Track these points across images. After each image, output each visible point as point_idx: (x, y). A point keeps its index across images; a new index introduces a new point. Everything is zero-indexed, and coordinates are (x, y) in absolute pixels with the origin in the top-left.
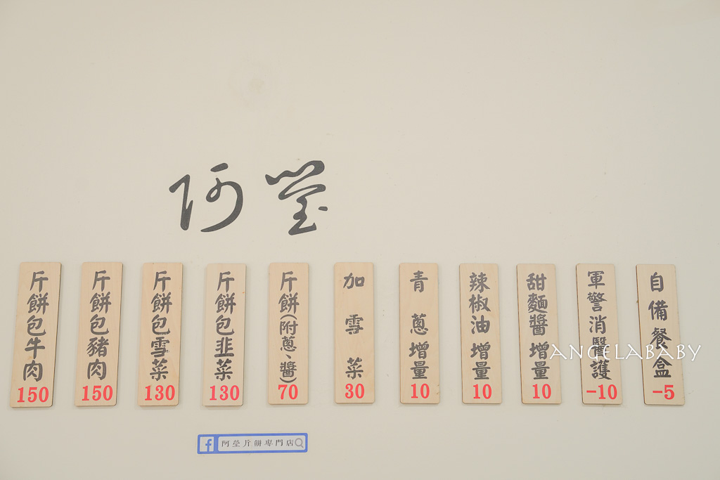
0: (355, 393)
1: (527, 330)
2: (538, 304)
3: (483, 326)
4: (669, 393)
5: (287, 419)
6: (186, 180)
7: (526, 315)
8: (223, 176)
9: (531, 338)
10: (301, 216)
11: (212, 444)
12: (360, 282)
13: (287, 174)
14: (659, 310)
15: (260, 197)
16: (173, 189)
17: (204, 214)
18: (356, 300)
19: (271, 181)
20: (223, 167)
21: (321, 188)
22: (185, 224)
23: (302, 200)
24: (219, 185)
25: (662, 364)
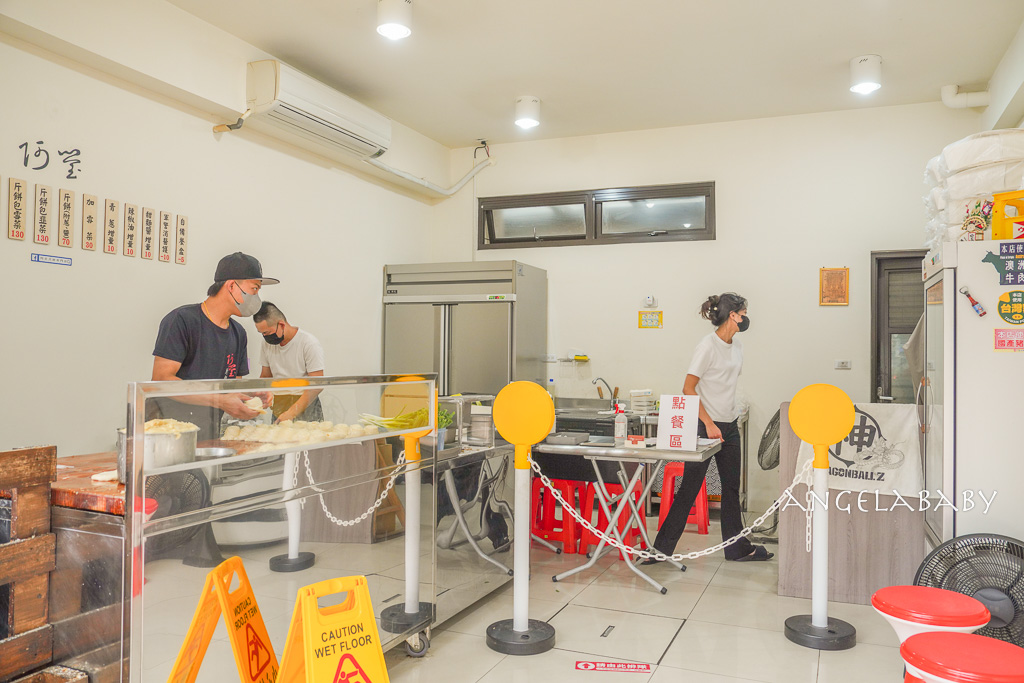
0: (90, 246)
1: (145, 232)
2: (149, 223)
3: (132, 228)
4: (183, 260)
5: (64, 252)
6: (26, 144)
7: (145, 226)
8: (42, 147)
9: (146, 235)
10: (71, 171)
11: (37, 258)
12: (92, 203)
13: (66, 152)
14: (182, 231)
15: (56, 159)
16: (21, 147)
17: (34, 162)
18: (89, 210)
19: (61, 154)
20: (41, 143)
21: (79, 162)
22: (26, 164)
23: (71, 165)
24: (40, 150)
25: (181, 249)
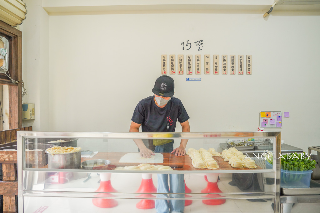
0: (207, 73)
1: (231, 64)
2: (233, 60)
3: (225, 64)
4: (250, 73)
5: (198, 76)
6: (183, 43)
7: (231, 62)
8: (188, 42)
9: (232, 65)
10: (200, 48)
11: (188, 79)
12: (208, 57)
13: (197, 42)
14: (249, 61)
15: (194, 45)
16: (181, 44)
17: (186, 48)
18: (207, 60)
19: (195, 43)
20: (189, 41)
21: (202, 44)
22: (183, 49)
23: (200, 46)
24: (188, 44)
25: (249, 69)
